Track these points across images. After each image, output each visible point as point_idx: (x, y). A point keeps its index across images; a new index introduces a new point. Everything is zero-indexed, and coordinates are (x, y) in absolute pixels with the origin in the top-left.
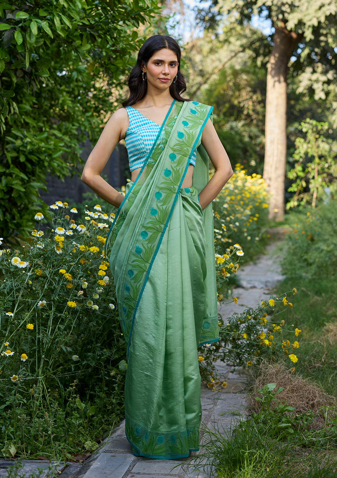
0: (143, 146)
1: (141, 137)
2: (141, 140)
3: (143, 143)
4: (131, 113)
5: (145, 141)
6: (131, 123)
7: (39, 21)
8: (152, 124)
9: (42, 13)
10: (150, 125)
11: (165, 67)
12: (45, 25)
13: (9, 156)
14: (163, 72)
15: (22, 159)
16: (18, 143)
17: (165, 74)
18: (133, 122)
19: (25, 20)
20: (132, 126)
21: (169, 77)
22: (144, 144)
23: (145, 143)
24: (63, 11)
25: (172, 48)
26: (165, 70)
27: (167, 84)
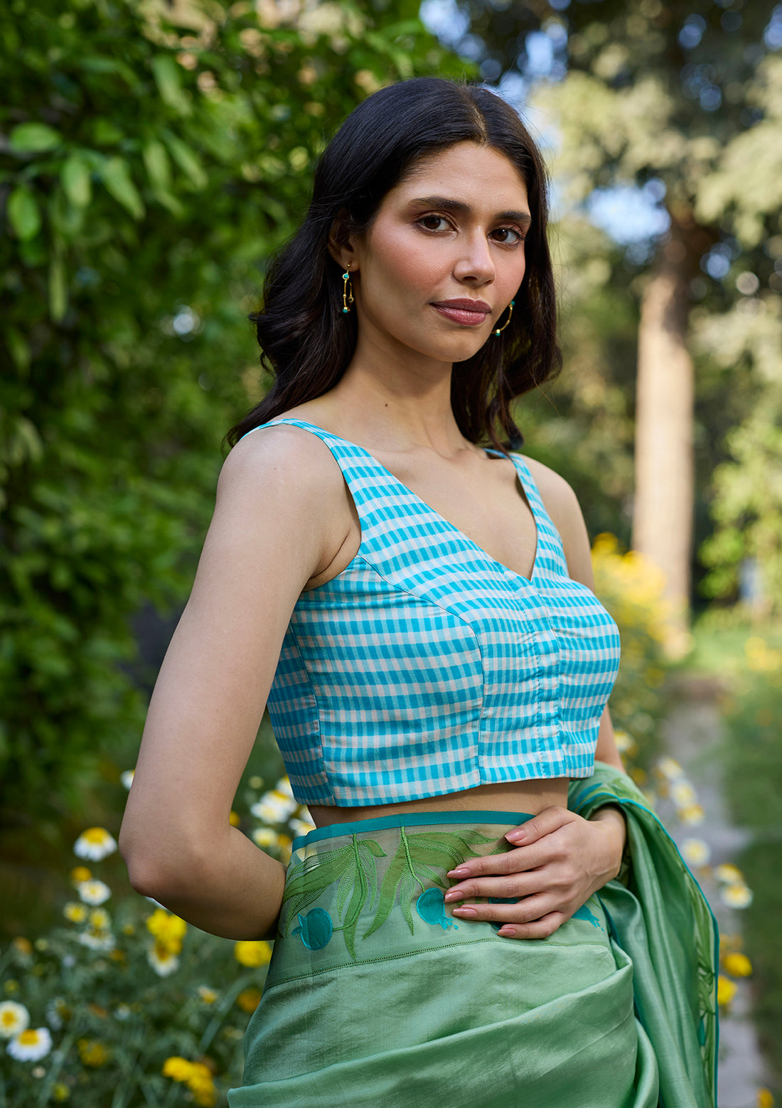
1: (470, 632)
2: (472, 648)
5: (491, 655)
6: (374, 533)
7: (95, 158)
8: (477, 555)
9: (106, 132)
10: (470, 556)
11: (470, 239)
12: (115, 172)
13: (22, 568)
14: (464, 269)
15: (62, 577)
16: (51, 530)
17: (470, 280)
18: (383, 528)
19: (44, 157)
20: (387, 554)
21: (487, 296)
22: (480, 670)
24: (177, 127)
25: (509, 140)
26: (468, 259)
27: (470, 334)
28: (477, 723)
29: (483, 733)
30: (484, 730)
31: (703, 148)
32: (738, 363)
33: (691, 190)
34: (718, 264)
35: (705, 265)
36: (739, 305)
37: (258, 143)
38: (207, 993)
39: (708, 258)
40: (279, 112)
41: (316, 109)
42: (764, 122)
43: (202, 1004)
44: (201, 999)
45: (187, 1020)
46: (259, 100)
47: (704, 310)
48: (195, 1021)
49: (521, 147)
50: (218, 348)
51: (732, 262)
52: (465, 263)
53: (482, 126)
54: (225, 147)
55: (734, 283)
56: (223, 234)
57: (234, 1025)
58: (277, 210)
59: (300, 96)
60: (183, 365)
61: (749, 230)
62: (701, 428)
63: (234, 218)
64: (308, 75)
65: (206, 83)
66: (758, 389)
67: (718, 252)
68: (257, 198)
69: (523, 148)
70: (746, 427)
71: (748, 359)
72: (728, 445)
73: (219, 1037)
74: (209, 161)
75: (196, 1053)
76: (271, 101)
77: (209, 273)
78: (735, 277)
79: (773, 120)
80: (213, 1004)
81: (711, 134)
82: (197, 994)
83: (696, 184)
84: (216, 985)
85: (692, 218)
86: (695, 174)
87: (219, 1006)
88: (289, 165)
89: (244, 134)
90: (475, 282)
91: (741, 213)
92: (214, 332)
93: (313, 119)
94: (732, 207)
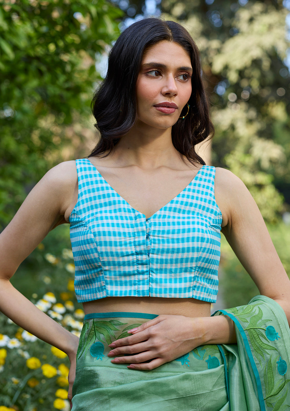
0: (96, 255)
3: (96, 249)
4: (84, 173)
6: (80, 199)
8: (122, 206)
10: (117, 207)
11: (167, 79)
14: (165, 90)
17: (168, 94)
18: (84, 197)
20: (81, 207)
21: (175, 101)
22: (97, 251)
23: (99, 248)
24: (2, 35)
25: (182, 39)
26: (167, 86)
27: (169, 117)
28: (103, 272)
29: (106, 276)
30: (106, 275)
31: (215, 44)
32: (228, 129)
33: (210, 61)
34: (221, 90)
35: (216, 90)
36: (229, 106)
37: (35, 41)
38: (15, 380)
39: (217, 87)
40: (44, 29)
41: (58, 28)
42: (239, 34)
43: (13, 385)
44: (13, 382)
45: (7, 391)
46: (36, 24)
47: (216, 108)
48: (10, 391)
49: (186, 41)
50: (21, 123)
51: (226, 89)
52: (166, 88)
53: (171, 34)
54: (23, 43)
55: (227, 97)
56: (21, 78)
57: (26, 392)
58: (43, 68)
59: (52, 23)
60: (7, 130)
61: (233, 77)
62: (215, 155)
63: (26, 71)
64: (56, 14)
65: (15, 17)
66: (236, 140)
67: (221, 85)
68: (35, 63)
69: (188, 42)
70: (232, 154)
71: (233, 127)
72: (225, 161)
73: (20, 397)
74: (15, 48)
75: (11, 404)
76: (41, 25)
77: (17, 93)
78: (228, 95)
79: (242, 33)
80: (18, 384)
81: (218, 38)
82: (11, 381)
83: (212, 58)
84: (19, 377)
85: (211, 72)
86: (212, 54)
87: (20, 385)
88: (48, 50)
89: (29, 38)
90: (170, 95)
91: (230, 70)
92: (19, 116)
93: (57, 32)
94: (226, 68)
